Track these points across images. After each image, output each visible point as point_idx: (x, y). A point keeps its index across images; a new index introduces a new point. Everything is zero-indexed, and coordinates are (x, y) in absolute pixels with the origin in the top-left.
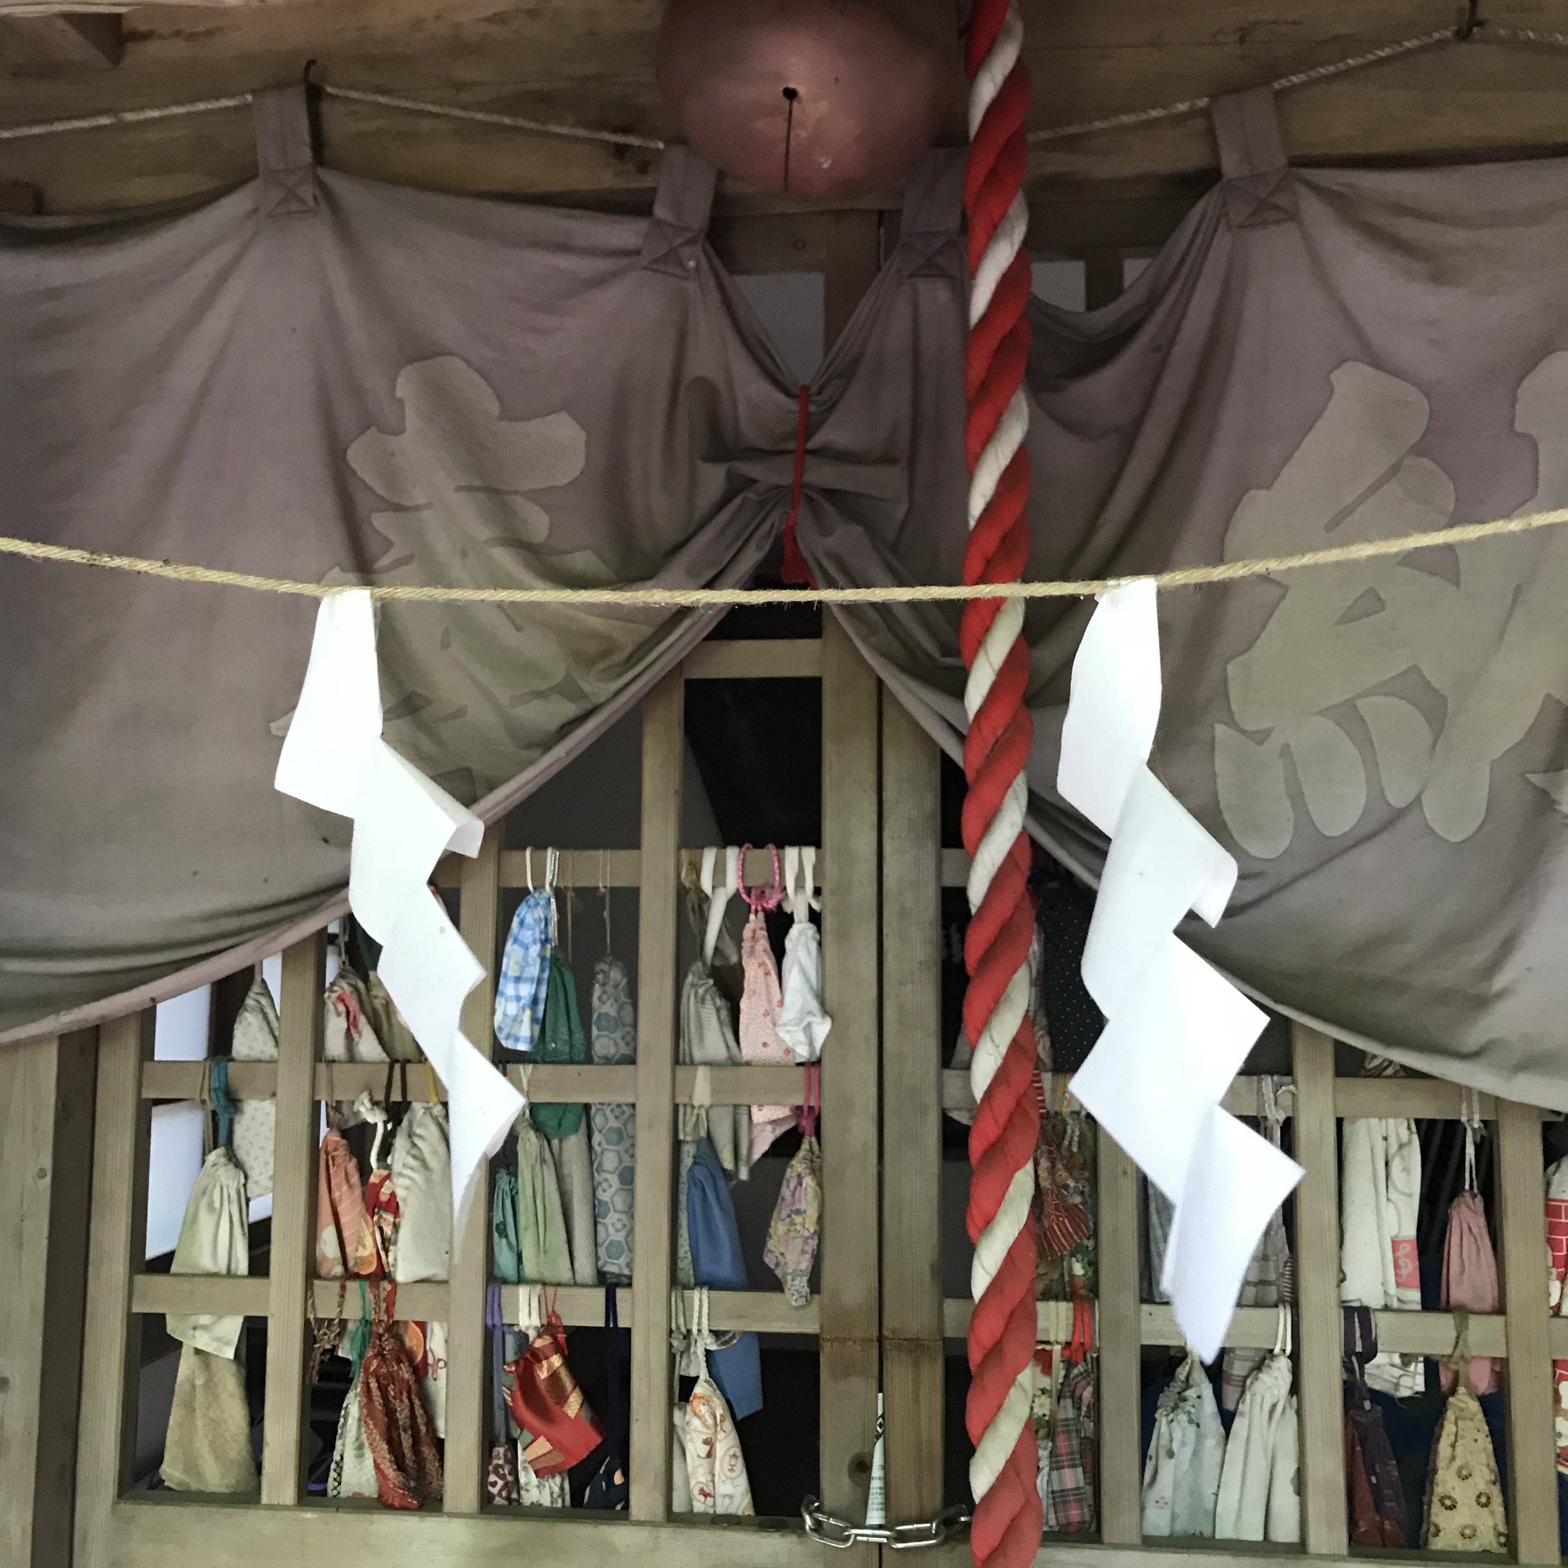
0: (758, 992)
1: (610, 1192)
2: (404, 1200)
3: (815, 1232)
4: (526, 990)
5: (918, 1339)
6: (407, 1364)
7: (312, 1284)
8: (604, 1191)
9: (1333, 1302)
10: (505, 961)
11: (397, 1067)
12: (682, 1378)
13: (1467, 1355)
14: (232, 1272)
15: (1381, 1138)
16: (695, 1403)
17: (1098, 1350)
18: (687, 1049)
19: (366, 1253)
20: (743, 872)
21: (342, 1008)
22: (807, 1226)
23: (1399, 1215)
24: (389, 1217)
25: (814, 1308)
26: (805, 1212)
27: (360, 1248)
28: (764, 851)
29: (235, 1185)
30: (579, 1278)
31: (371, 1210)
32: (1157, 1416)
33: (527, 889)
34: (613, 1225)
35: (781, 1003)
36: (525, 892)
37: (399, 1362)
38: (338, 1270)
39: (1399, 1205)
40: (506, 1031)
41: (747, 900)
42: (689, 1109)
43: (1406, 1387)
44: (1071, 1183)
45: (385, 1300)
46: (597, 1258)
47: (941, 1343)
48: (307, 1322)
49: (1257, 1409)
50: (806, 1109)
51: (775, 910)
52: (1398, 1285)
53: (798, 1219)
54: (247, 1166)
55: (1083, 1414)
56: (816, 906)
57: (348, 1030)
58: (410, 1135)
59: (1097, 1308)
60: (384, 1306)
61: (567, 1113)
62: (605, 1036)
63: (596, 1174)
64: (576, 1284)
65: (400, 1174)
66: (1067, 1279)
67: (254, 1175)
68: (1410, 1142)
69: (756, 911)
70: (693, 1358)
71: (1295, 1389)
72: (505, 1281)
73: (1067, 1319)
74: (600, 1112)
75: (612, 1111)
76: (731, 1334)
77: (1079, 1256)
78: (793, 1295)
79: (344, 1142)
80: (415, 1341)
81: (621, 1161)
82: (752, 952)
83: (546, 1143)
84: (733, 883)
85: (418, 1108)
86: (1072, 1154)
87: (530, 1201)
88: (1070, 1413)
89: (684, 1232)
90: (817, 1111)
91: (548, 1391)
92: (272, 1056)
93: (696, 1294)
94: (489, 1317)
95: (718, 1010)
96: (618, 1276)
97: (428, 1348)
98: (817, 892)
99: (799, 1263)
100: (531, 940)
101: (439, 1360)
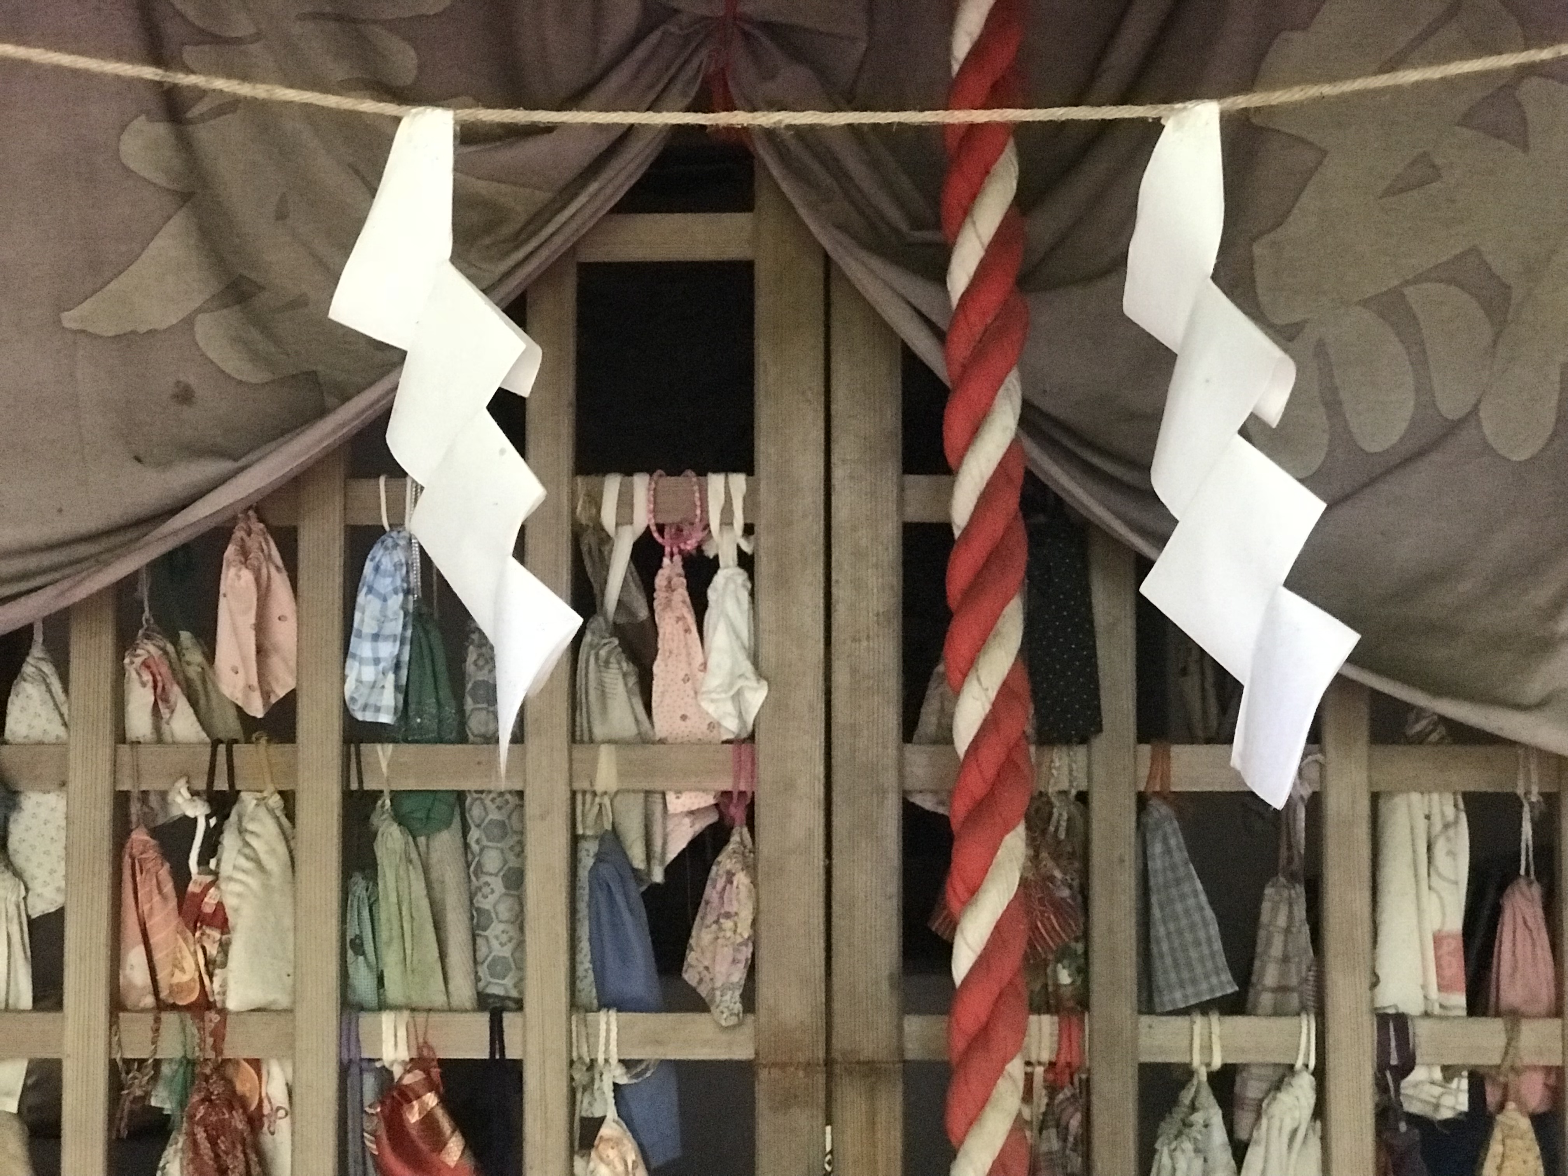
0: (675, 651)
1: (492, 898)
2: (236, 910)
3: (749, 938)
4: (388, 650)
5: (873, 1062)
6: (241, 1111)
7: (118, 1017)
8: (485, 897)
9: (1365, 1007)
10: (357, 616)
11: (222, 748)
12: (583, 1119)
13: (1518, 1064)
14: (11, 1007)
15: (1422, 816)
16: (601, 1147)
17: (1089, 1071)
18: (585, 725)
19: (185, 978)
20: (655, 503)
21: (147, 677)
22: (739, 931)
23: (1443, 906)
24: (216, 934)
25: (748, 1029)
26: (736, 914)
27: (177, 972)
28: (681, 479)
29: (14, 899)
30: (455, 1002)
31: (192, 925)
32: (1158, 1146)
33: (382, 527)
34: (497, 937)
35: (705, 665)
36: (380, 531)
37: (231, 1108)
38: (149, 1001)
39: (1444, 894)
40: (361, 702)
41: (660, 540)
42: (589, 797)
43: (1448, 1108)
44: (1058, 874)
45: (212, 1034)
46: (478, 979)
47: (901, 1065)
48: (112, 1063)
49: (1275, 1132)
50: (735, 795)
51: (694, 552)
52: (1441, 988)
53: (728, 924)
54: (27, 876)
55: (1069, 1145)
56: (747, 548)
57: (156, 704)
58: (241, 831)
59: (1086, 1021)
60: (210, 1041)
61: (436, 803)
62: (482, 709)
63: (473, 878)
64: (451, 1010)
65: (230, 879)
66: (1050, 989)
67: (36, 886)
68: (1456, 822)
69: (672, 555)
70: (597, 1094)
71: (1320, 1112)
72: (362, 1008)
73: (1051, 1035)
74: (478, 802)
75: (493, 800)
76: (643, 1066)
77: (1066, 962)
78: (722, 1013)
79: (153, 842)
80: (248, 1085)
81: (505, 862)
82: (668, 603)
83: (410, 839)
84: (642, 518)
85: (248, 800)
86: (1059, 842)
87: (394, 909)
88: (1056, 1145)
89: (585, 946)
90: (749, 795)
91: (420, 1137)
92: (58, 737)
93: (602, 1016)
94: (345, 1051)
95: (625, 675)
96: (503, 999)
97: (263, 1094)
98: (749, 530)
99: (729, 975)
100: (390, 588)
101: (279, 1109)
